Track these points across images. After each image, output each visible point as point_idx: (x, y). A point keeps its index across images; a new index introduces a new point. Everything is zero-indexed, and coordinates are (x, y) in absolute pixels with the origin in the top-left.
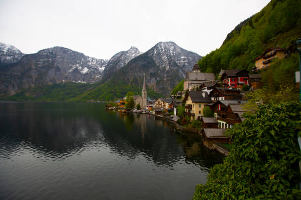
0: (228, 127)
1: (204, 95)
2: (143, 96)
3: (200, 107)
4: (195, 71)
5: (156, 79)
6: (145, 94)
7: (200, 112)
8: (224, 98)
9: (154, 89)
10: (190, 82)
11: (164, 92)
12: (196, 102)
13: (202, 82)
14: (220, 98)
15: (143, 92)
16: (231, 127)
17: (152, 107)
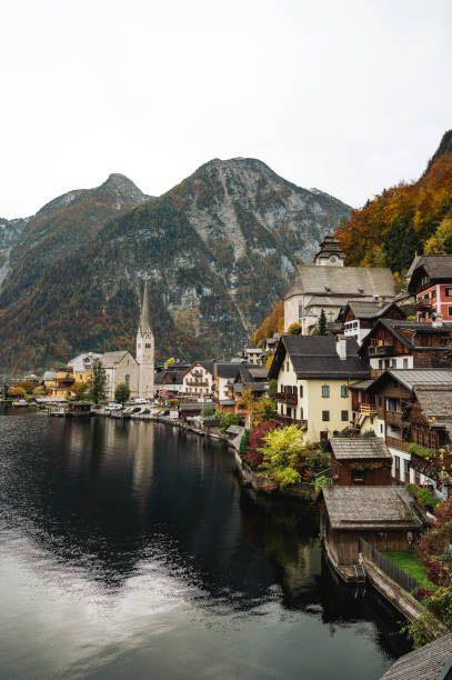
0: (412, 481)
1: (341, 349)
2: (140, 352)
3: (326, 395)
4: (324, 263)
5: (199, 291)
6: (148, 346)
7: (326, 416)
8: (410, 359)
9: (192, 328)
10: (307, 301)
11: (230, 338)
12: (310, 378)
13: (343, 302)
14: (400, 361)
15: (140, 341)
16: (423, 479)
17: (175, 392)
